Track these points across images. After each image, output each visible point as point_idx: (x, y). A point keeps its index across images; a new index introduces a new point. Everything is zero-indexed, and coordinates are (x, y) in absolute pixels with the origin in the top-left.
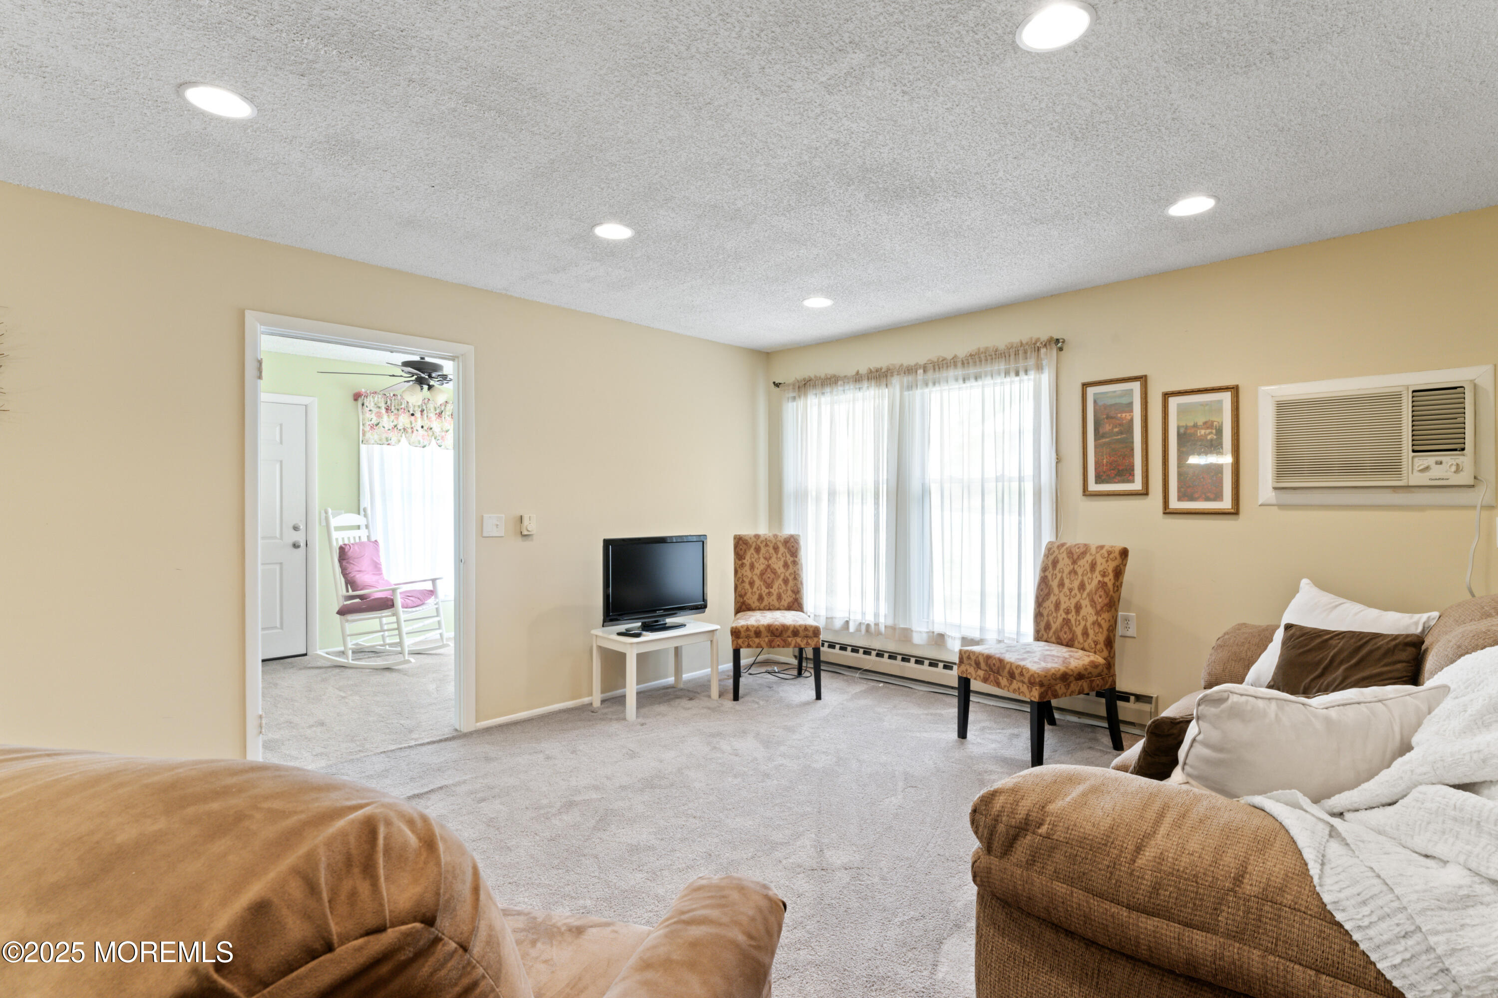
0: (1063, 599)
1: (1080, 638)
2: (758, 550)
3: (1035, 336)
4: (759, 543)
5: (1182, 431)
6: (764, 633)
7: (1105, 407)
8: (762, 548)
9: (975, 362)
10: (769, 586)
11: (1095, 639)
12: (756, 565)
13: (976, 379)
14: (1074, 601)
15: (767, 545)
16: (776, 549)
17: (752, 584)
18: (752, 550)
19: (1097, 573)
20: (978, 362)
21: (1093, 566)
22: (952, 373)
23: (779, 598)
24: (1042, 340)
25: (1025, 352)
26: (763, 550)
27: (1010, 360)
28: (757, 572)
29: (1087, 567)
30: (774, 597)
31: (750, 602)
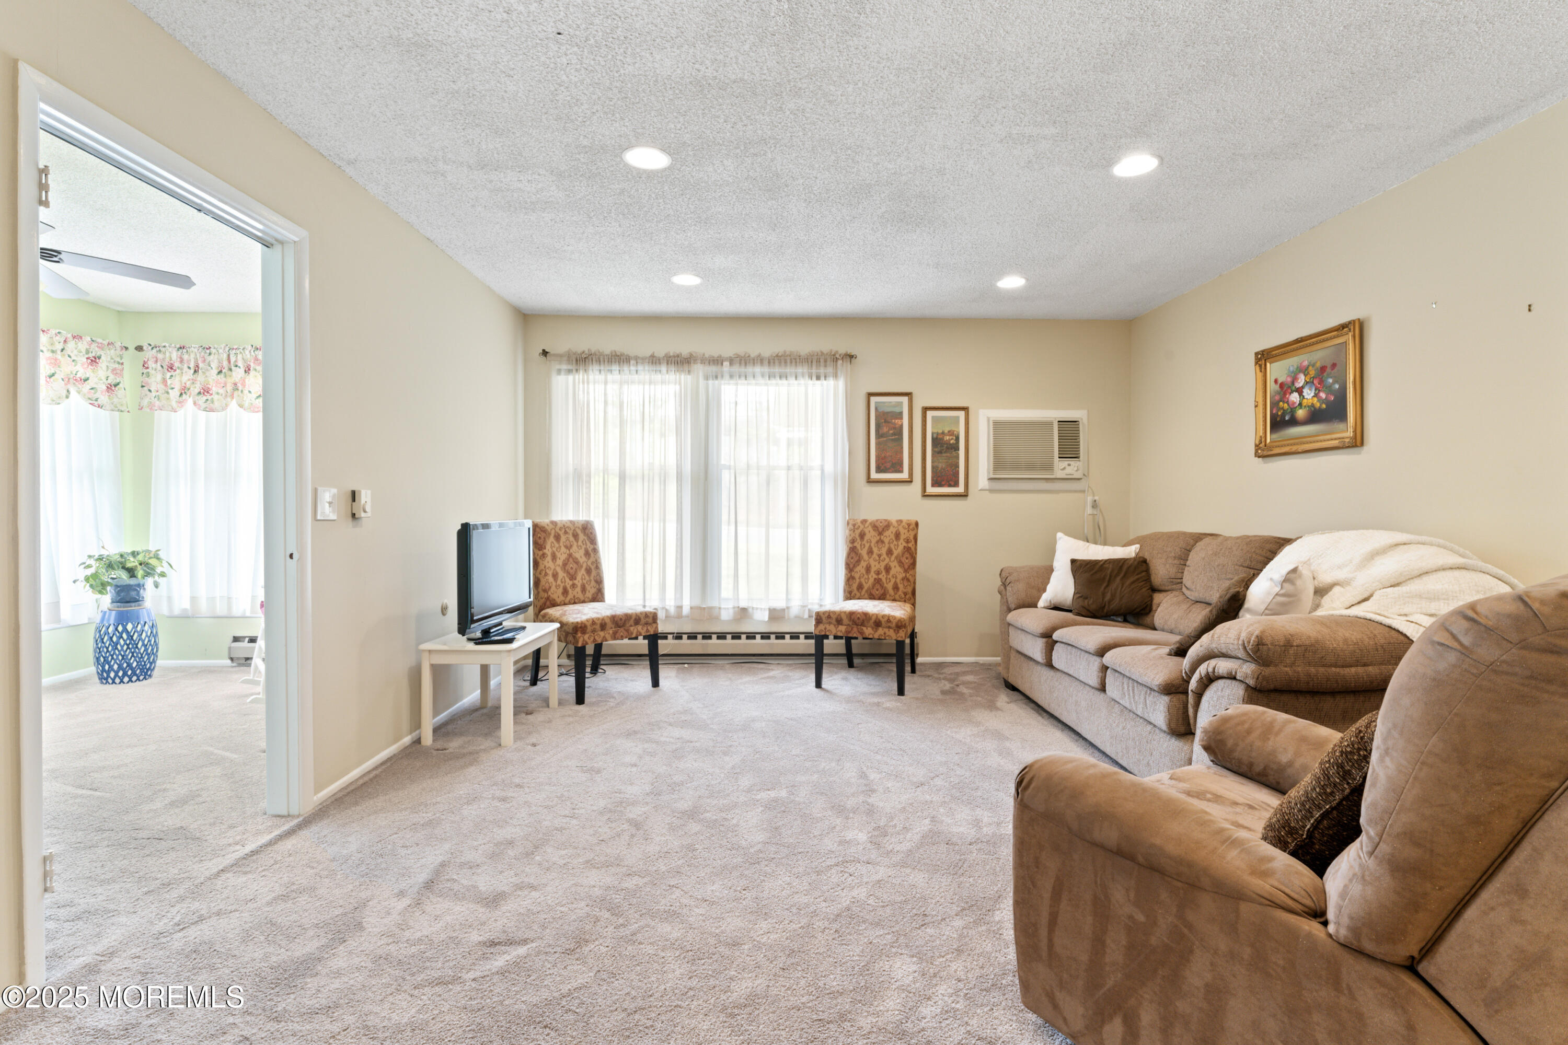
0: (873, 563)
1: (891, 592)
2: (557, 538)
3: (834, 349)
4: (557, 530)
5: (935, 436)
6: (609, 624)
7: (885, 414)
8: (562, 535)
9: (780, 363)
10: (573, 577)
11: (905, 590)
12: (558, 555)
13: (781, 377)
14: (883, 564)
15: (566, 532)
16: (576, 536)
17: (555, 576)
18: (552, 539)
19: (902, 541)
20: (783, 363)
21: (897, 536)
22: (758, 369)
23: (584, 589)
24: (840, 353)
25: (825, 361)
26: (563, 538)
27: (812, 366)
28: (560, 562)
29: (893, 537)
30: (579, 589)
31: (555, 596)
